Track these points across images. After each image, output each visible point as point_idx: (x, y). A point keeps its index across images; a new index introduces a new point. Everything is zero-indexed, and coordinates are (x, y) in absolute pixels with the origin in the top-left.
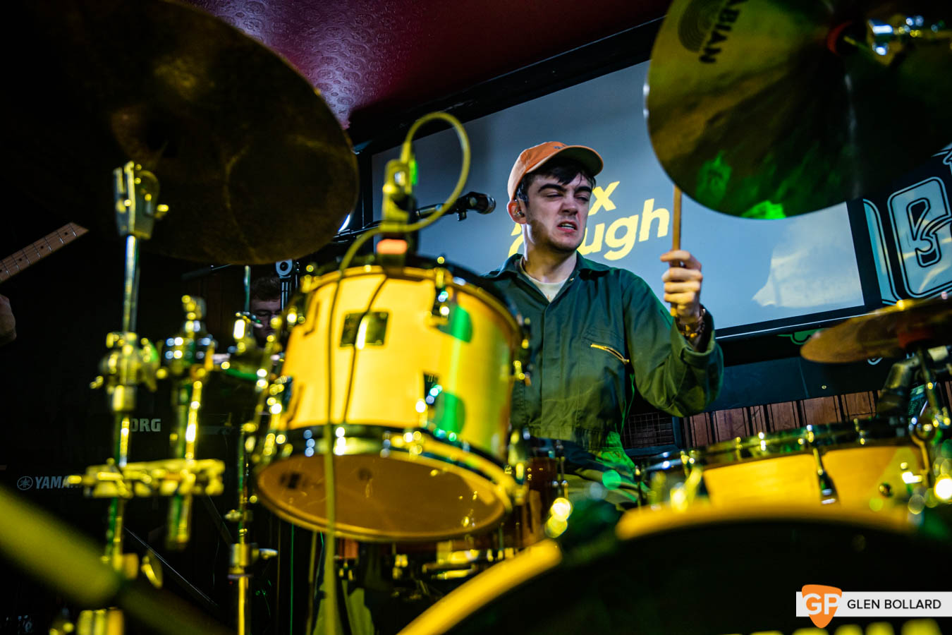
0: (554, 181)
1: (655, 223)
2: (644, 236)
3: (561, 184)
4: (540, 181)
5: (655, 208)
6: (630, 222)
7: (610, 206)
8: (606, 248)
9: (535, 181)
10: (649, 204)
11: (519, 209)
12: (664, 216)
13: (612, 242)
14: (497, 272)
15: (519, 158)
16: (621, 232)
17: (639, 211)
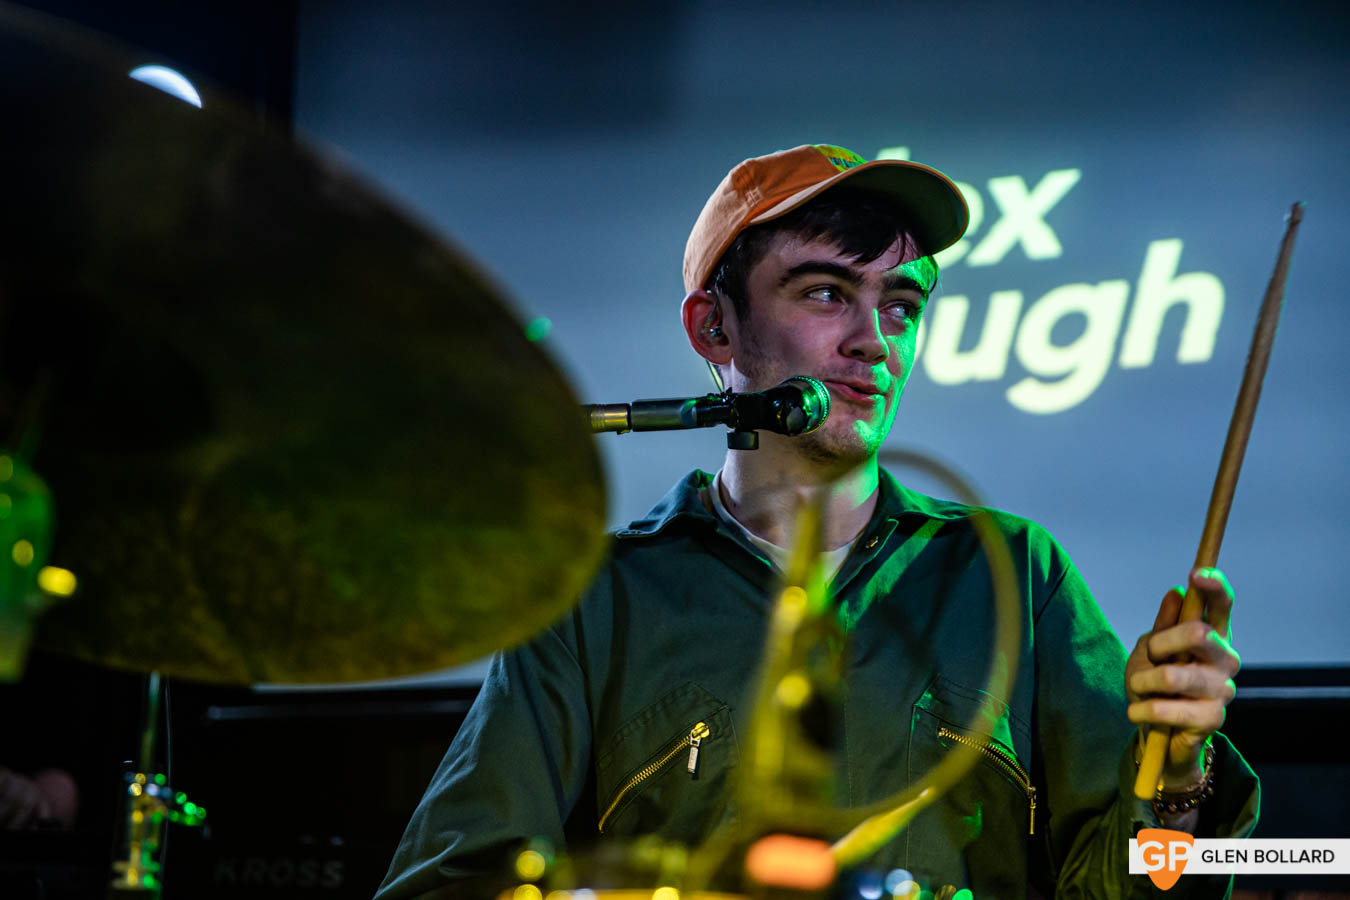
0: (826, 252)
1: (1176, 317)
2: (1140, 352)
3: (846, 261)
4: (790, 250)
5: (1184, 267)
6: (1101, 301)
7: (1044, 245)
8: (1016, 371)
9: (774, 251)
10: (1164, 254)
11: (718, 318)
12: (1206, 297)
13: (1038, 353)
14: (648, 524)
15: (727, 181)
16: (1069, 329)
17: (1130, 271)
